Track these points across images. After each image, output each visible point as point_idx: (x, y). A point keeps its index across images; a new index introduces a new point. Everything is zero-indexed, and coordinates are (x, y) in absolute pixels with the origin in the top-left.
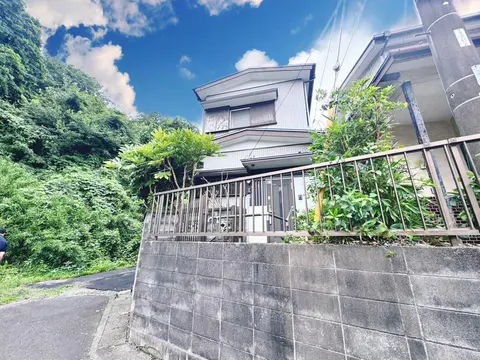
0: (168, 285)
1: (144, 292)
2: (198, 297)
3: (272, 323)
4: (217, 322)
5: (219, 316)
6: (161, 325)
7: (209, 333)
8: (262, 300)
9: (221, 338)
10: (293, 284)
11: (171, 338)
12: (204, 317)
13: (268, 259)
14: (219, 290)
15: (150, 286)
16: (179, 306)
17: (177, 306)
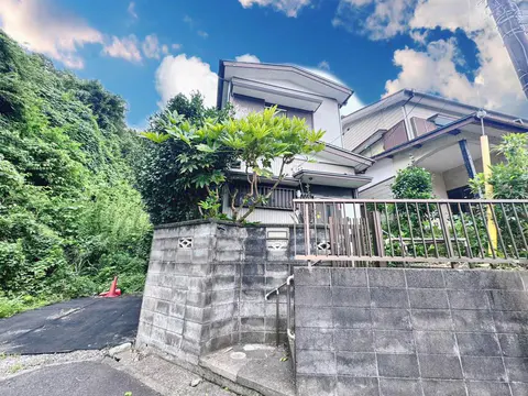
0: (363, 325)
1: (314, 341)
2: (419, 335)
3: (521, 347)
4: (456, 359)
5: (457, 351)
6: (365, 381)
7: (447, 372)
8: (505, 326)
9: (465, 375)
12: (434, 356)
13: (502, 286)
14: (448, 323)
15: (324, 330)
16: (391, 350)
17: (387, 351)
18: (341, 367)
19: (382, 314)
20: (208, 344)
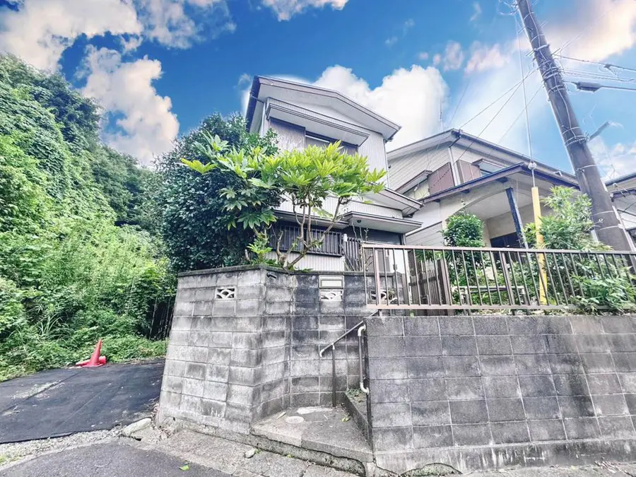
0: (436, 374)
1: (388, 393)
2: (487, 380)
3: (572, 386)
4: (519, 401)
5: (520, 393)
6: (439, 429)
7: (512, 415)
8: (559, 367)
9: (527, 415)
10: (580, 349)
11: (458, 440)
12: (501, 399)
13: (555, 330)
14: (512, 368)
15: (398, 382)
16: (462, 397)
17: (459, 398)
18: (417, 418)
19: (453, 362)
20: (259, 410)
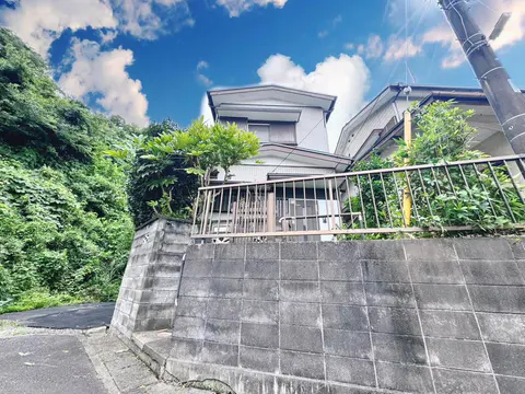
0: (234, 295)
1: (191, 308)
2: (284, 306)
3: (394, 322)
4: (318, 332)
5: (320, 323)
6: (227, 348)
7: (306, 345)
8: (377, 298)
9: (325, 349)
10: (414, 278)
11: (243, 361)
12: (296, 327)
13: (379, 256)
14: (317, 294)
15: (200, 299)
16: (255, 320)
17: (251, 320)
18: (211, 335)
19: (252, 285)
20: (144, 323)
